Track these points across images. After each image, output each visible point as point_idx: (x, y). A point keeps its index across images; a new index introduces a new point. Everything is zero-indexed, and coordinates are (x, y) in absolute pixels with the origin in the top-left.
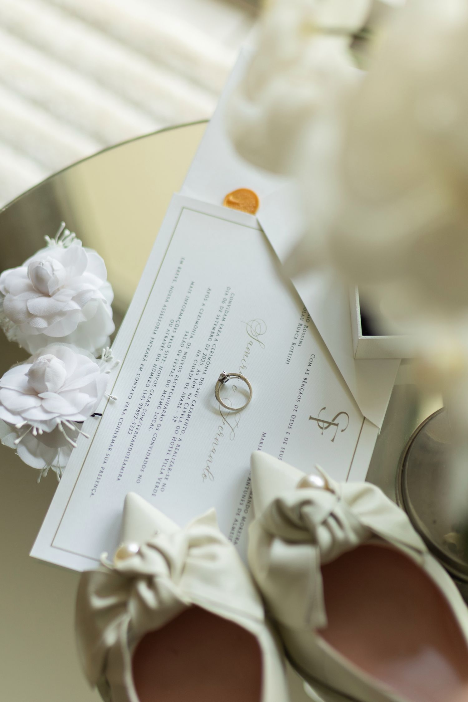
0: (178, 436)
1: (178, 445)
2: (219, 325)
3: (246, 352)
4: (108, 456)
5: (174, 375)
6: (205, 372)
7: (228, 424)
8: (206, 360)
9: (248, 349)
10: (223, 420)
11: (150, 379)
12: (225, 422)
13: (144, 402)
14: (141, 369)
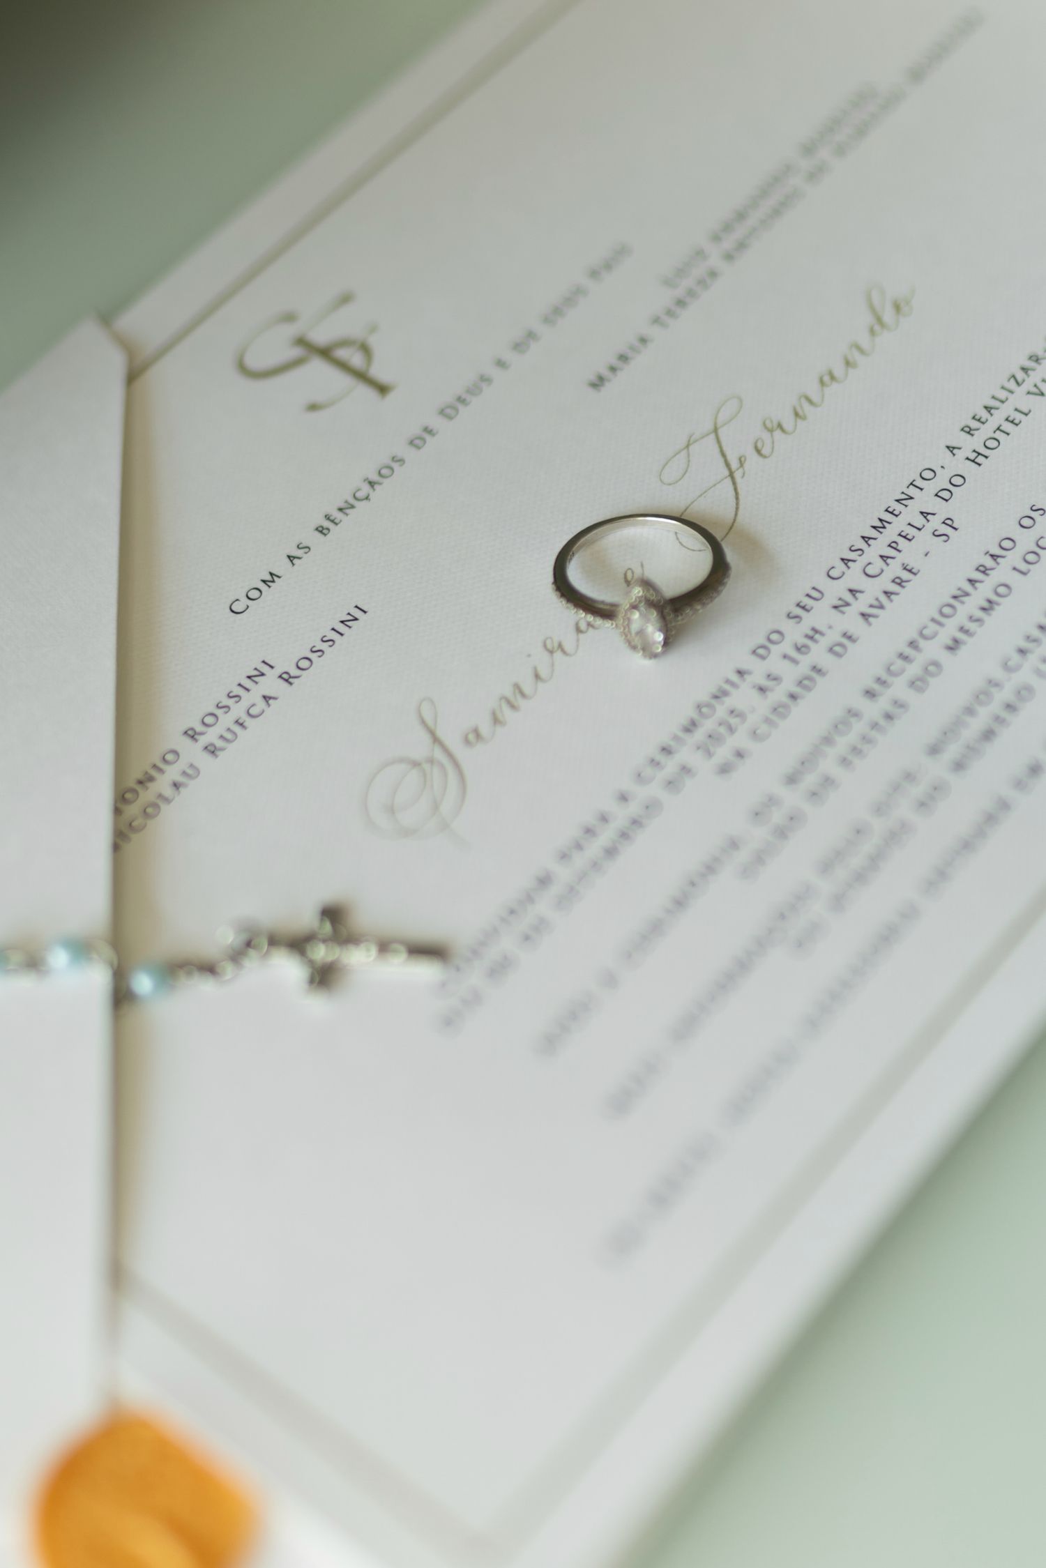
0: (958, 465)
1: (968, 432)
2: (581, 861)
3: (511, 706)
5: (883, 703)
6: (735, 679)
7: (723, 455)
8: (708, 725)
9: (495, 717)
10: (738, 475)
11: (1005, 715)
12: (734, 465)
14: (1038, 770)
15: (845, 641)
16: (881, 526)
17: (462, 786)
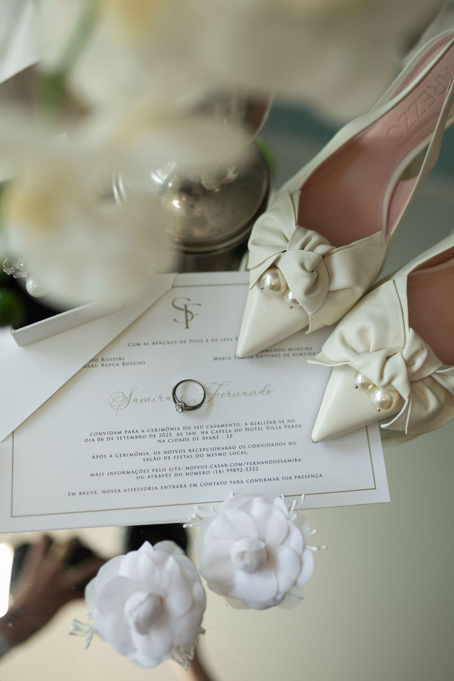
0: (244, 428)
1: (252, 424)
2: (127, 434)
3: (145, 401)
4: (284, 478)
5: (189, 454)
6: (177, 429)
7: (217, 391)
8: (165, 432)
9: (141, 400)
10: (215, 396)
11: (202, 473)
12: (216, 394)
13: (225, 469)
14: (195, 485)
15: (197, 439)
16: (222, 426)
17: (126, 406)
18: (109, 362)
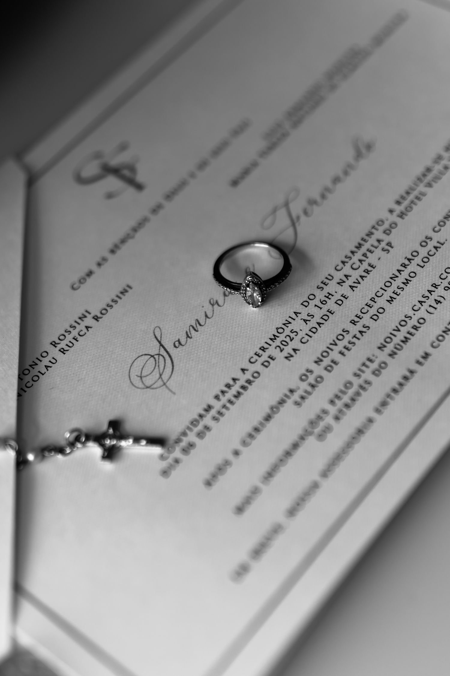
0: (394, 218)
1: (398, 203)
2: (224, 400)
3: (195, 330)
5: (359, 327)
6: (294, 316)
7: (290, 215)
8: (282, 337)
9: (187, 335)
10: (297, 224)
11: (413, 331)
12: (295, 220)
13: (441, 291)
14: (426, 356)
15: (342, 298)
16: (359, 246)
17: (173, 366)
18: (69, 337)
